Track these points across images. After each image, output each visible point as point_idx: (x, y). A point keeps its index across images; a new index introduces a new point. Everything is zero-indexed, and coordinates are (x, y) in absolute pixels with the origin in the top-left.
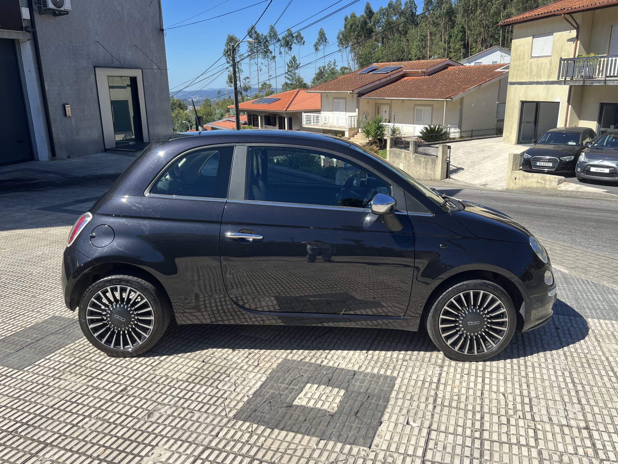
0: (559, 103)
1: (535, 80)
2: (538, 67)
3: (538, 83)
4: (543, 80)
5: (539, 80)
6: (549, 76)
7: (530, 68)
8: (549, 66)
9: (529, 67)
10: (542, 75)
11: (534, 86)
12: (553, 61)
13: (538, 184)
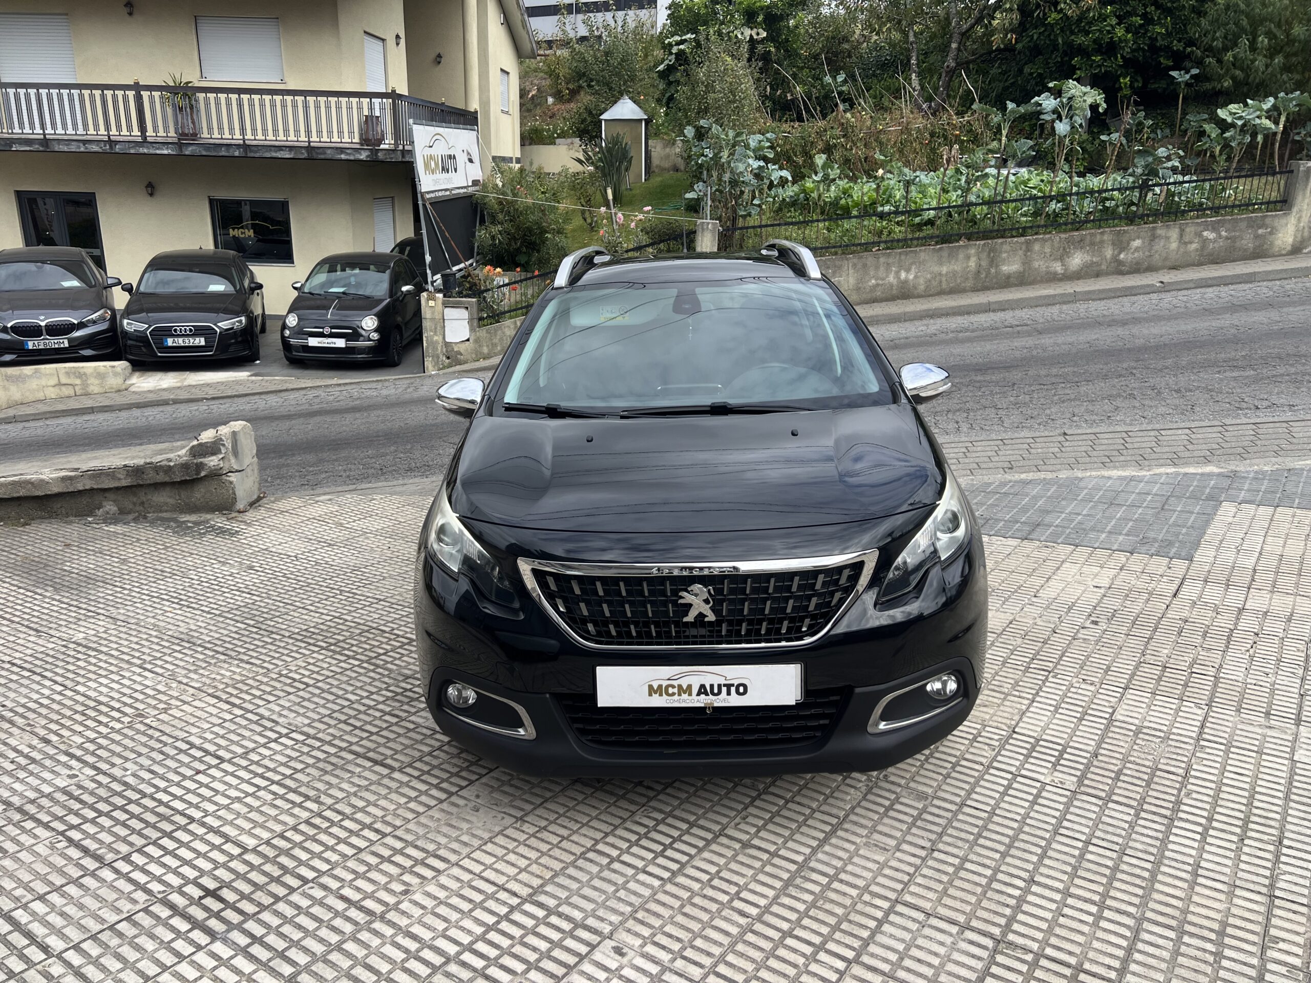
13: (64, 388)
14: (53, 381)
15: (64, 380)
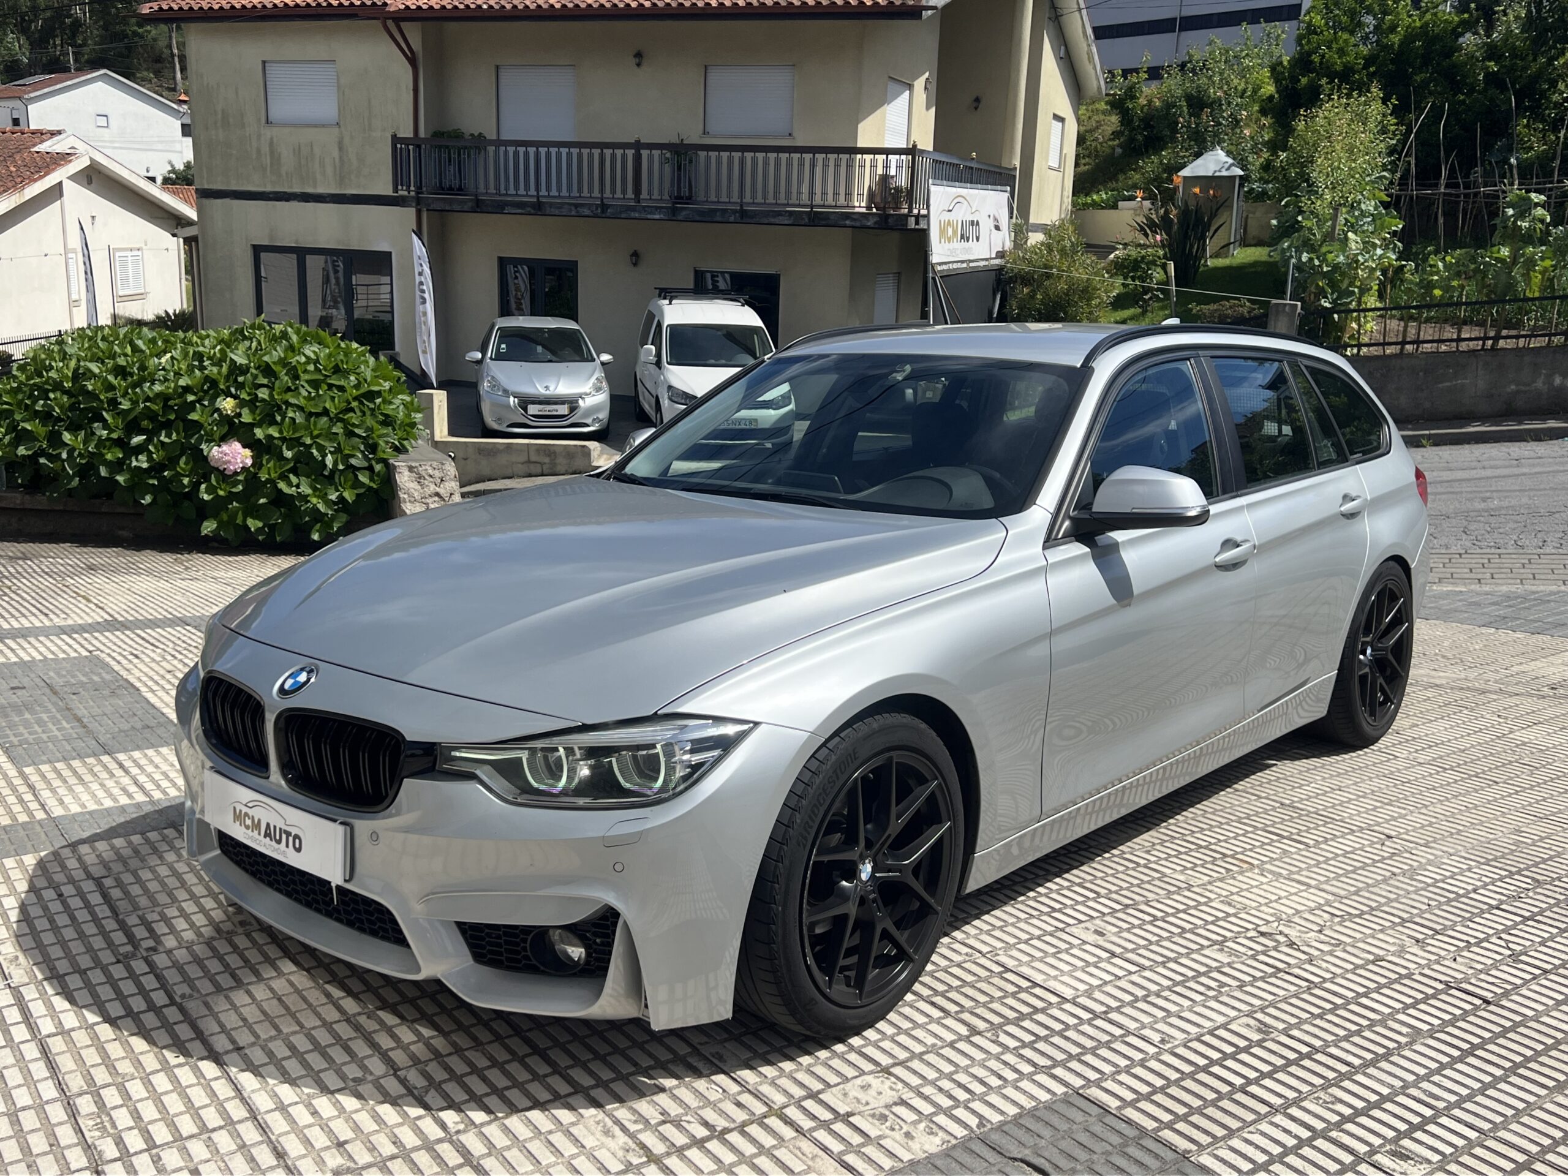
0: (390, 253)
1: (297, 189)
2: (297, 151)
3: (306, 198)
4: (321, 190)
5: (310, 190)
6: (342, 180)
7: (272, 152)
8: (336, 153)
9: (266, 149)
10: (318, 176)
11: (294, 205)
12: (347, 140)
13: (532, 466)
14: (524, 458)
15: (533, 458)
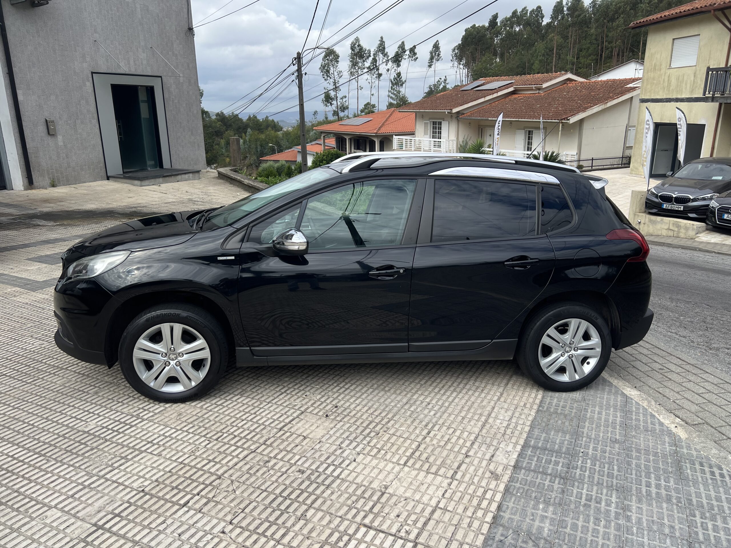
0: (704, 126)
1: (674, 97)
2: (678, 79)
3: (677, 100)
4: (684, 96)
5: (679, 97)
6: (692, 91)
8: (692, 78)
9: (666, 80)
10: (684, 90)
11: (672, 103)
12: (698, 72)
13: (670, 231)
14: (666, 227)
15: (671, 227)
